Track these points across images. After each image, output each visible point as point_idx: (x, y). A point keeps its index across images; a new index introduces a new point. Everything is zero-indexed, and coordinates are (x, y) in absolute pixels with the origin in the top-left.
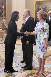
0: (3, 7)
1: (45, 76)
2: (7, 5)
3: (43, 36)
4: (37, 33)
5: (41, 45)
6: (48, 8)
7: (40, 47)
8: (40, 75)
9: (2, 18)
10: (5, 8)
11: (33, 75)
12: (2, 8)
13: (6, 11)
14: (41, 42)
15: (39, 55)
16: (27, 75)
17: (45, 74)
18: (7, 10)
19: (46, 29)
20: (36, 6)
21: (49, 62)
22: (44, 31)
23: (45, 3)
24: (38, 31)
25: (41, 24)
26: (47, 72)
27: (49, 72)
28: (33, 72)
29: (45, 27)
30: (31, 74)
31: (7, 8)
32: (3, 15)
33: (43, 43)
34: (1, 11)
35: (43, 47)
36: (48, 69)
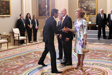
0: (46, 6)
1: (84, 71)
2: (50, 4)
3: (82, 33)
4: (76, 31)
5: (81, 41)
6: (90, 6)
7: (80, 43)
8: (79, 70)
9: (45, 17)
10: (48, 7)
11: (72, 70)
12: (46, 8)
13: (49, 11)
14: (81, 39)
15: (79, 51)
16: (67, 70)
17: (84, 69)
18: (50, 9)
19: (85, 26)
20: (78, 4)
21: (90, 58)
22: (83, 28)
23: (87, 1)
24: (77, 28)
25: (80, 22)
26: (87, 67)
27: (88, 67)
28: (73, 67)
29: (84, 24)
30: (70, 69)
31: (50, 8)
32: (46, 15)
33: (83, 40)
34: (44, 10)
35: (84, 43)
36: (88, 64)
